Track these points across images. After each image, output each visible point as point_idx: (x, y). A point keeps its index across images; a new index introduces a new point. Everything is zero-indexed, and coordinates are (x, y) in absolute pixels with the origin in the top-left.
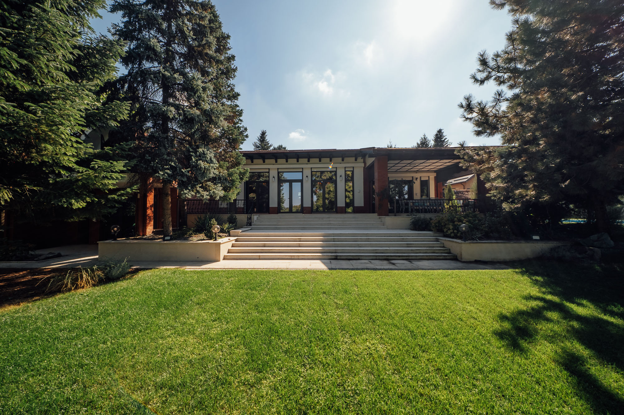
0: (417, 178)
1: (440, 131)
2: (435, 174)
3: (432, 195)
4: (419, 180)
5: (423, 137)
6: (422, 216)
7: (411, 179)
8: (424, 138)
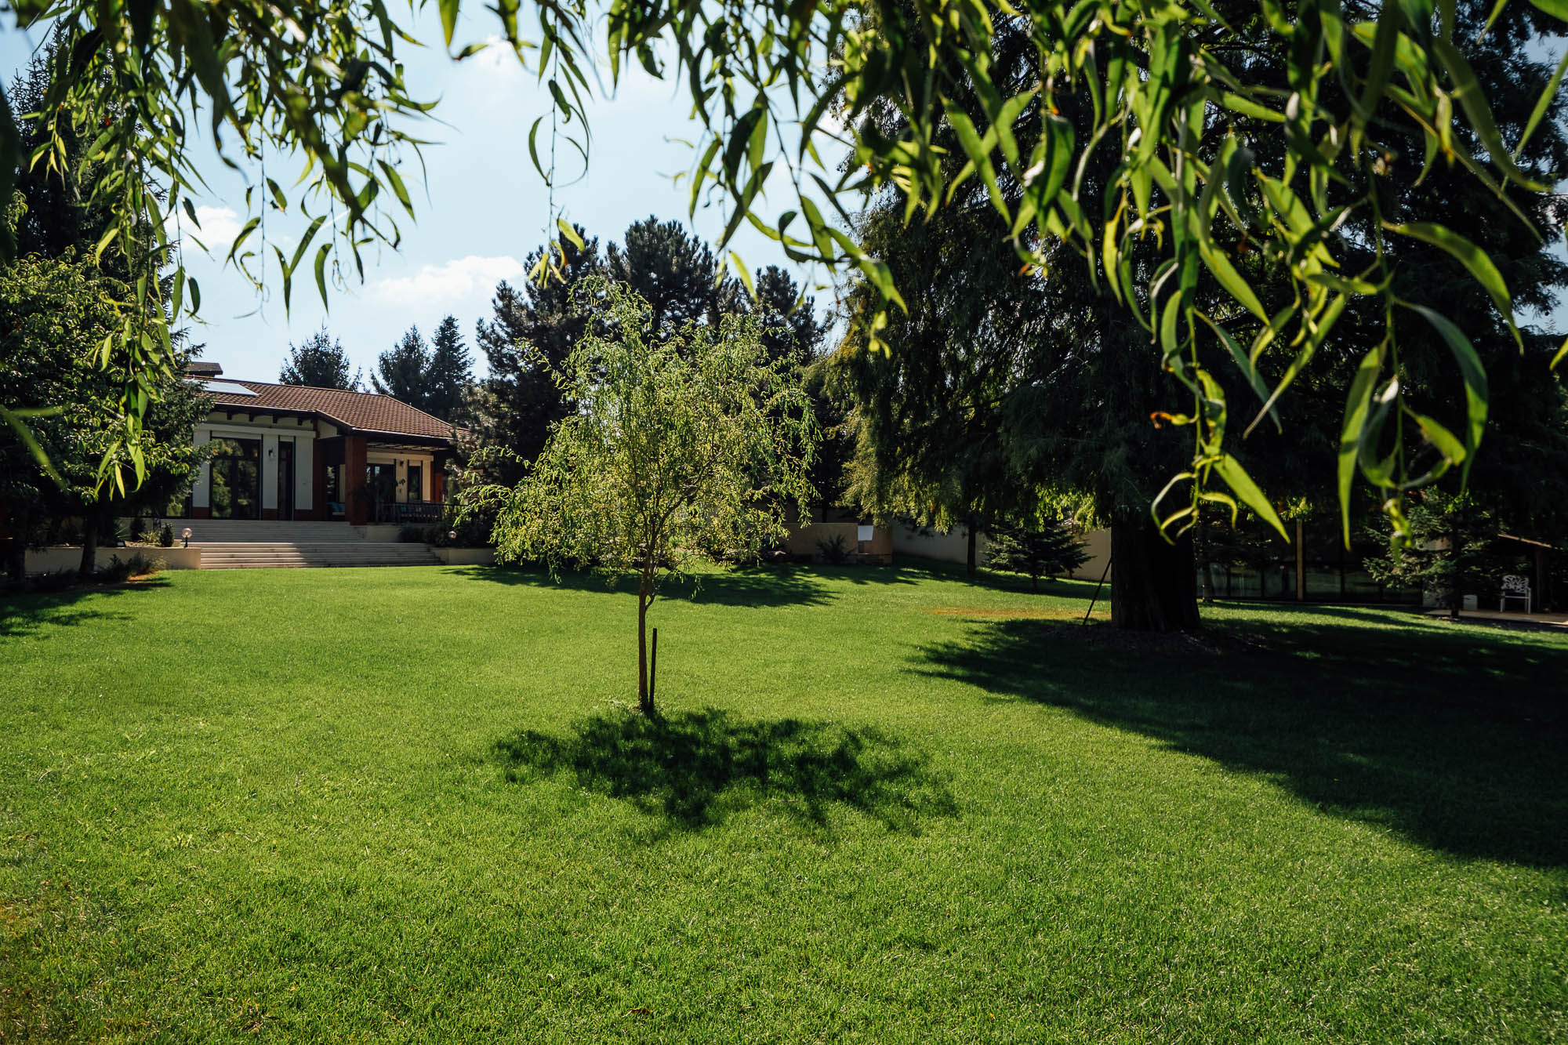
0: (402, 463)
1: (450, 323)
2: (432, 458)
3: (427, 496)
4: (405, 465)
5: (410, 332)
6: (414, 526)
7: (392, 463)
8: (414, 337)
